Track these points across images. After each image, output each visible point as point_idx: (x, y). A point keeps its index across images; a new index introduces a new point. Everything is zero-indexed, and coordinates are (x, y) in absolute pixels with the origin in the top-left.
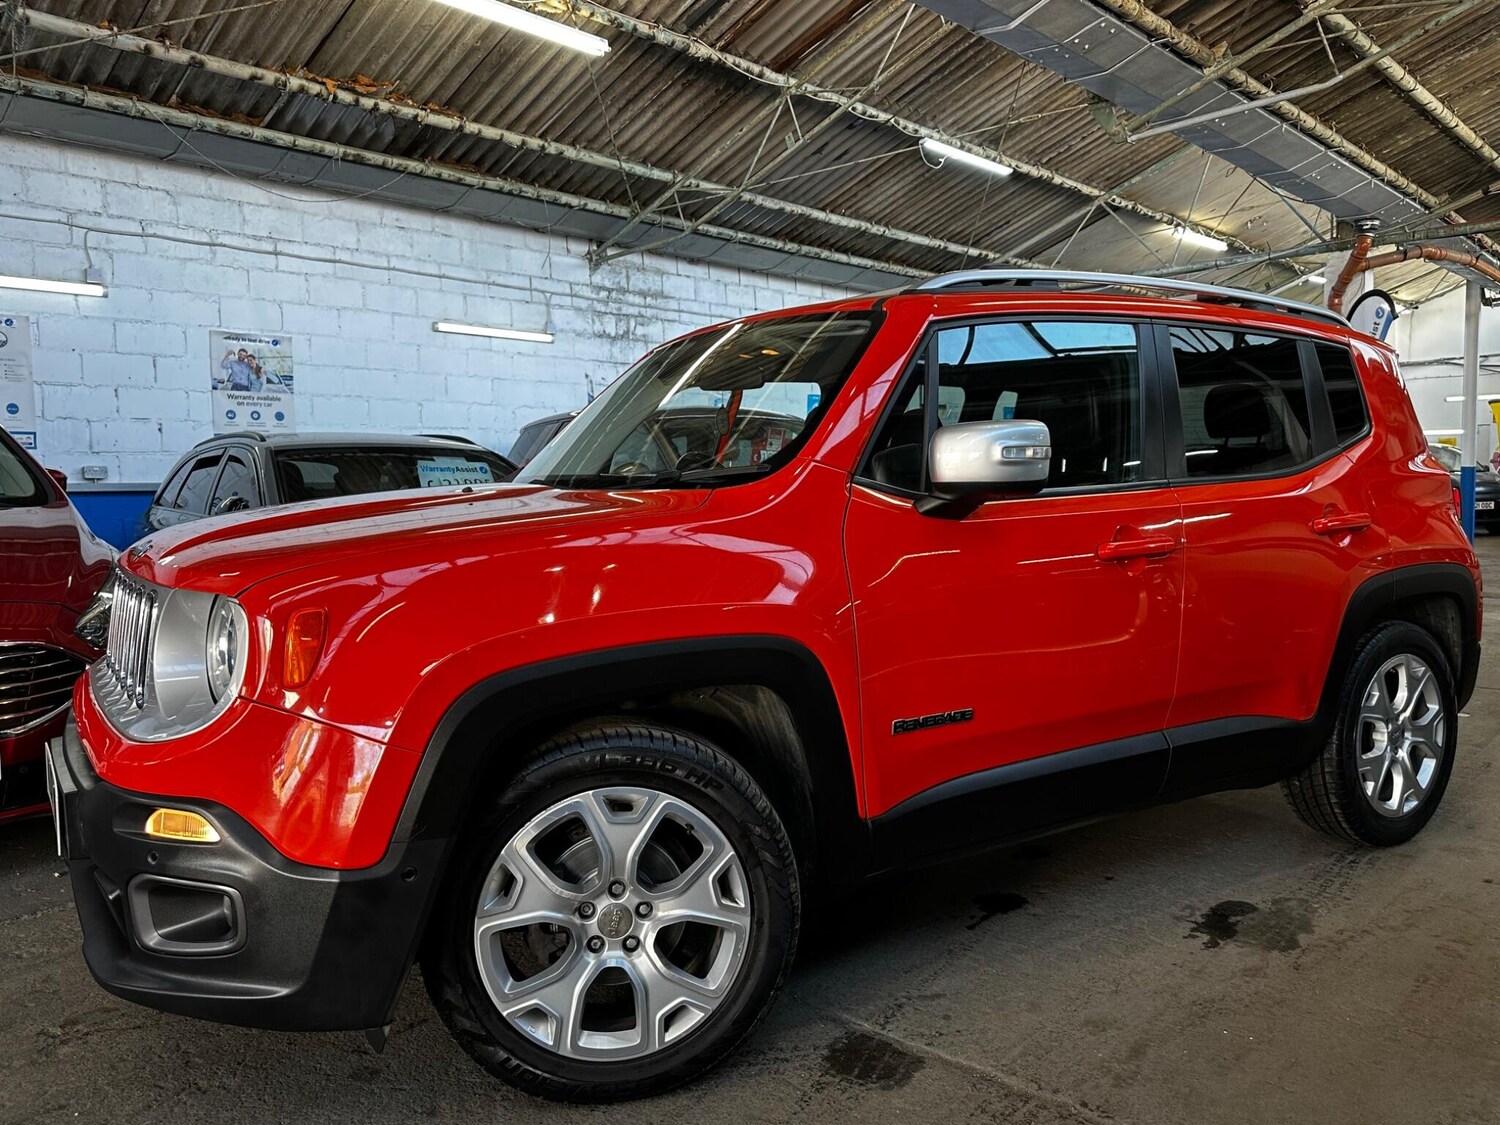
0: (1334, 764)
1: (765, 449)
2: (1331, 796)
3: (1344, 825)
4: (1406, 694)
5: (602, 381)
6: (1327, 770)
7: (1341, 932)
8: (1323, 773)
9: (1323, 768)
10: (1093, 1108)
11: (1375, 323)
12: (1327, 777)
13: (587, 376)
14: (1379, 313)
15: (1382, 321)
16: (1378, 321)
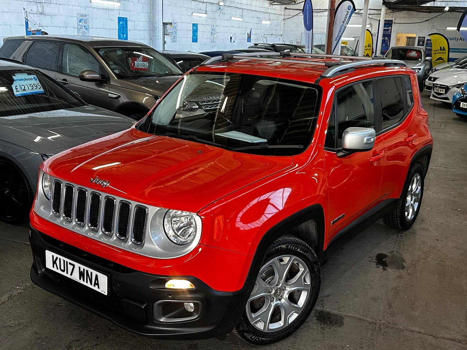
0: (400, 209)
1: (136, 61)
2: (398, 218)
3: (399, 226)
4: (415, 185)
5: (31, 12)
6: (398, 211)
7: (412, 261)
8: (397, 211)
9: (397, 210)
10: (392, 323)
11: (347, 12)
12: (398, 212)
13: (24, 9)
14: (349, 8)
15: (350, 11)
16: (348, 11)
